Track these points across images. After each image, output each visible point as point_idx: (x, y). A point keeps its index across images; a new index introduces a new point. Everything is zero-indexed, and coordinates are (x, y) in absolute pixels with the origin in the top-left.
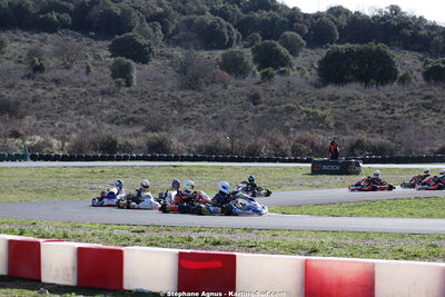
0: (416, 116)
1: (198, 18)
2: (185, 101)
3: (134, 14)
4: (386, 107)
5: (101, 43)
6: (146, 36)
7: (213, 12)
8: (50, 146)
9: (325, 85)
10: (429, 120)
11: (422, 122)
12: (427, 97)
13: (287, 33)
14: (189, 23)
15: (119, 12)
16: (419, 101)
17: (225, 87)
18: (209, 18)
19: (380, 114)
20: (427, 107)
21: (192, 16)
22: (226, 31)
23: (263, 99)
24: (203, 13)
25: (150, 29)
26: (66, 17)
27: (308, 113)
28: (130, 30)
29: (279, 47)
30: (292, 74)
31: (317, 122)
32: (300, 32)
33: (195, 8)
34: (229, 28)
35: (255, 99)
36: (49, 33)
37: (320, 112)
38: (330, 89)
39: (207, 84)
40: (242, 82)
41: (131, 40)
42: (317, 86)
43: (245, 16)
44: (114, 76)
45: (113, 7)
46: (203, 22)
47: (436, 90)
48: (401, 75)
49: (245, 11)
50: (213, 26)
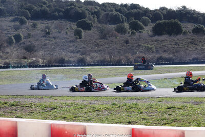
0: (187, 46)
1: (110, 13)
2: (100, 43)
3: (86, 12)
4: (176, 44)
5: (74, 23)
6: (90, 20)
7: (116, 10)
8: (39, 62)
9: (154, 36)
10: (192, 48)
11: (189, 49)
12: (193, 39)
13: (144, 17)
14: (107, 15)
15: (81, 11)
16: (189, 41)
17: (116, 38)
18: (114, 13)
19: (173, 46)
20: (192, 43)
21: (108, 12)
22: (121, 17)
23: (130, 42)
24: (112, 11)
25: (92, 17)
26: (61, 14)
27: (145, 46)
28: (85, 18)
29: (139, 22)
30: (144, 32)
31: (149, 50)
32: (149, 17)
33: (109, 9)
34: (121, 16)
35: (127, 42)
36: (55, 20)
37: (149, 46)
38: (156, 38)
39: (110, 37)
40: (123, 36)
41: (84, 21)
42: (151, 37)
43: (128, 12)
44: (75, 35)
45: (79, 10)
46: (112, 14)
47: (196, 37)
48: (183, 31)
49: (128, 10)
50: (116, 15)
